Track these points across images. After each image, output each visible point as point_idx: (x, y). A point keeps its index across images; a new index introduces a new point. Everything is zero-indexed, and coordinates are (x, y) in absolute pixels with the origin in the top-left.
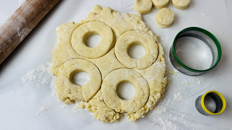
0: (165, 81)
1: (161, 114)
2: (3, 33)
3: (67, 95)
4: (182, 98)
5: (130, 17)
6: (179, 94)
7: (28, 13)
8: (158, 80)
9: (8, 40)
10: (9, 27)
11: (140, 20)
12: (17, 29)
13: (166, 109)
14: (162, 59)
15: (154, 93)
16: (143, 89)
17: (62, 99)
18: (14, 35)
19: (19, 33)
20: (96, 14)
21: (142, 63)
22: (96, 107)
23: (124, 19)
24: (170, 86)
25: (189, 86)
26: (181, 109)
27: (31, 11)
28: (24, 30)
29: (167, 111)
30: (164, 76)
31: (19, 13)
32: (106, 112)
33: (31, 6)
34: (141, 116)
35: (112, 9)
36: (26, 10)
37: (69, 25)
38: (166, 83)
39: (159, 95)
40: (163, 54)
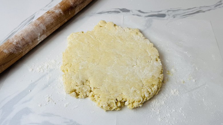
0: (161, 77)
1: (159, 106)
2: (27, 36)
3: (74, 87)
4: (179, 94)
5: (130, 30)
6: (175, 90)
7: (49, 23)
8: (155, 75)
9: (30, 42)
10: (32, 32)
11: (138, 32)
12: (38, 35)
13: (164, 102)
14: (158, 60)
15: (151, 85)
16: (142, 81)
17: (69, 91)
18: (35, 39)
19: (39, 38)
20: (101, 26)
21: (142, 62)
22: (99, 95)
23: (125, 31)
24: (167, 83)
25: (184, 84)
26: (179, 103)
27: (52, 22)
28: (43, 37)
29: (165, 103)
30: (160, 73)
31: (42, 22)
32: (108, 100)
33: (52, 18)
34: (139, 105)
35: (115, 24)
36: (47, 20)
37: (79, 33)
38: (162, 78)
39: (155, 87)
40: (158, 55)
